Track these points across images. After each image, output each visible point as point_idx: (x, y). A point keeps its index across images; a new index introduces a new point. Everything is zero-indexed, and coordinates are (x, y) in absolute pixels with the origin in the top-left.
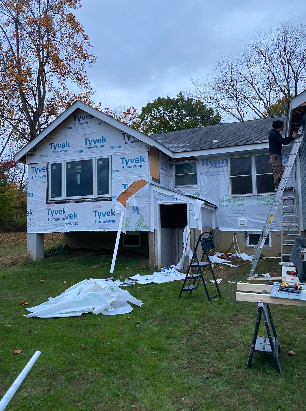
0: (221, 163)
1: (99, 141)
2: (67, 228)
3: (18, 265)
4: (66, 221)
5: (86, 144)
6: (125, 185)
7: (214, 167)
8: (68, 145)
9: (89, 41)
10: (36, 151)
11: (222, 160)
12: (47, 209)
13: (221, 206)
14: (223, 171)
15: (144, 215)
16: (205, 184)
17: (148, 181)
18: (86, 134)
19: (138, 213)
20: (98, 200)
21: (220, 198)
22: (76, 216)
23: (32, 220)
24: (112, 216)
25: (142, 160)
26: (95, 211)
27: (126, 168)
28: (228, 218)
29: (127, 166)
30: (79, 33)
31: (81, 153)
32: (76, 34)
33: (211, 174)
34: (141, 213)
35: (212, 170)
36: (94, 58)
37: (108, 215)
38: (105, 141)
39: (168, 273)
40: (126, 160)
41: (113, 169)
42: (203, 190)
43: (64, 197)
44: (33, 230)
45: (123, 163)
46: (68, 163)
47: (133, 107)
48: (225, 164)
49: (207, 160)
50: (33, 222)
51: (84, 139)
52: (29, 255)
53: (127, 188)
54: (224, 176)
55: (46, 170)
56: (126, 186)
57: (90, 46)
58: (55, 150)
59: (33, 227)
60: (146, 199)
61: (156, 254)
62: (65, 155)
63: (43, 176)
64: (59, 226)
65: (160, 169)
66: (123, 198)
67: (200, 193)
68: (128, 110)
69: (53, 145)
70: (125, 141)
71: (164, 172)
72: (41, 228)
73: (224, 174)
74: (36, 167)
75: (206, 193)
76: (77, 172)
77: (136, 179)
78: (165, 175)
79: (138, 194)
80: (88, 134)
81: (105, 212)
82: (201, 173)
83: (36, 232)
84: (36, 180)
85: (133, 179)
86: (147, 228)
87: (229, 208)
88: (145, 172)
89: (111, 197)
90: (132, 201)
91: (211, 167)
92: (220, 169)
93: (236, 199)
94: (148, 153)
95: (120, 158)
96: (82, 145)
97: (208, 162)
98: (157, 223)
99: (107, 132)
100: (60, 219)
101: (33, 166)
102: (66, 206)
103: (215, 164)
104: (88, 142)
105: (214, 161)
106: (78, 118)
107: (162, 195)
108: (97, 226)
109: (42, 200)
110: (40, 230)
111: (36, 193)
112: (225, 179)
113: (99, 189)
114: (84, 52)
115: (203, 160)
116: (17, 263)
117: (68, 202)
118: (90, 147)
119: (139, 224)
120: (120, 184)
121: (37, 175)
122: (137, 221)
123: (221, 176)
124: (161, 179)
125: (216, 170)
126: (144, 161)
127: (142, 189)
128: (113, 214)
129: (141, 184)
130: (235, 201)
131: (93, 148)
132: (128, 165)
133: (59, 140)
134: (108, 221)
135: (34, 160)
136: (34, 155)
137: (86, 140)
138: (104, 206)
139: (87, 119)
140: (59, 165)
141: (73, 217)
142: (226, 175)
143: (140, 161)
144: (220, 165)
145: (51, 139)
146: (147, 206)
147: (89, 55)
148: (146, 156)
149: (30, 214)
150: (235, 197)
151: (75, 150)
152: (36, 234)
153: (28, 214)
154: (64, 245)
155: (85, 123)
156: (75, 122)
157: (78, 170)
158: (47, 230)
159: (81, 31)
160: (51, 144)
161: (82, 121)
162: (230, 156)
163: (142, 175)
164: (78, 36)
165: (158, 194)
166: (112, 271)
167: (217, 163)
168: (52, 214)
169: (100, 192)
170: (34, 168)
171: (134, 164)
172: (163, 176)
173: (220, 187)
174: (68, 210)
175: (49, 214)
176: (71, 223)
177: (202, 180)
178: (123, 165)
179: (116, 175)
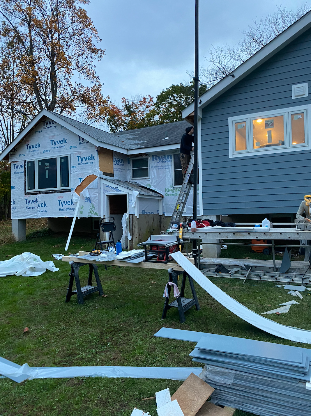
0: (167, 158)
1: (61, 142)
2: (39, 215)
3: (3, 244)
4: (39, 209)
5: (52, 145)
6: (80, 179)
7: (162, 162)
8: (39, 146)
9: (98, 35)
10: (16, 151)
11: (168, 155)
12: (26, 199)
13: (166, 196)
14: (168, 166)
15: (95, 204)
16: (155, 176)
17: (97, 176)
18: (52, 136)
19: (90, 202)
20: (61, 191)
21: (166, 189)
22: (45, 205)
23: (15, 209)
24: (71, 204)
25: (93, 158)
26: (59, 201)
27: (81, 164)
28: (172, 205)
29: (81, 163)
30: (89, 27)
31: (49, 153)
32: (86, 29)
33: (159, 168)
34: (93, 202)
35: (160, 164)
36: (103, 52)
37: (69, 204)
38: (66, 142)
39: (112, 251)
40: (81, 158)
41: (72, 166)
42: (153, 182)
43: (37, 189)
44: (16, 216)
45: (79, 161)
46: (39, 161)
47: (149, 96)
48: (170, 159)
49: (156, 156)
50: (16, 210)
51: (51, 141)
52: (14, 236)
53: (82, 181)
54: (169, 170)
55: (24, 167)
56: (82, 180)
57: (100, 40)
58: (30, 150)
59: (16, 214)
60: (96, 190)
61: (105, 236)
62: (37, 154)
63: (22, 172)
64: (34, 213)
65: (114, 164)
66: (79, 190)
67: (151, 184)
68: (145, 99)
69: (28, 146)
70: (80, 142)
71: (120, 167)
72: (21, 215)
73: (169, 168)
74: (17, 164)
75: (155, 184)
76: (46, 168)
77: (89, 174)
78: (121, 169)
79: (90, 186)
80: (54, 136)
81: (67, 202)
82: (152, 167)
83: (18, 218)
84: (17, 175)
85: (87, 174)
86: (97, 215)
87: (173, 197)
88: (95, 168)
89: (71, 189)
90: (86, 192)
91: (159, 162)
92: (166, 164)
93: (178, 190)
94: (97, 152)
95: (77, 157)
96: (49, 146)
97: (157, 158)
98: (105, 210)
99: (67, 134)
100: (34, 207)
101: (14, 164)
102: (39, 196)
103: (163, 159)
104: (53, 143)
105: (162, 156)
106: (46, 122)
107: (109, 187)
108: (61, 213)
109: (21, 191)
110: (21, 216)
111: (17, 186)
112: (170, 172)
113: (62, 183)
114: (93, 47)
115: (153, 156)
116: (2, 243)
117: (40, 194)
118: (55, 147)
119: (91, 211)
120: (77, 178)
121: (17, 171)
122: (89, 209)
123: (167, 169)
124: (115, 173)
125: (163, 164)
126: (94, 159)
127: (93, 183)
128: (72, 203)
129: (92, 178)
130: (177, 191)
131: (57, 148)
132: (83, 163)
133: (33, 142)
134: (69, 209)
135: (15, 158)
136: (15, 154)
137: (52, 141)
138: (65, 196)
139: (52, 124)
140: (33, 163)
141: (44, 206)
142: (170, 169)
143: (91, 159)
144: (166, 160)
145: (27, 140)
146: (97, 196)
147: (97, 50)
148: (96, 154)
149: (13, 203)
150: (177, 188)
151: (44, 149)
152: (18, 220)
153: (12, 204)
154: (48, 228)
155: (51, 127)
156: (44, 127)
157: (46, 167)
158: (26, 216)
159: (91, 26)
160: (27, 145)
161: (49, 125)
162: (174, 152)
163: (93, 170)
164: (88, 31)
165: (107, 186)
166: (66, 249)
167: (164, 158)
168: (29, 203)
169: (63, 185)
170: (15, 165)
171: (87, 161)
172: (118, 170)
173: (166, 179)
174: (40, 200)
175: (26, 203)
176: (42, 211)
177: (152, 173)
178: (79, 162)
179: (74, 170)
